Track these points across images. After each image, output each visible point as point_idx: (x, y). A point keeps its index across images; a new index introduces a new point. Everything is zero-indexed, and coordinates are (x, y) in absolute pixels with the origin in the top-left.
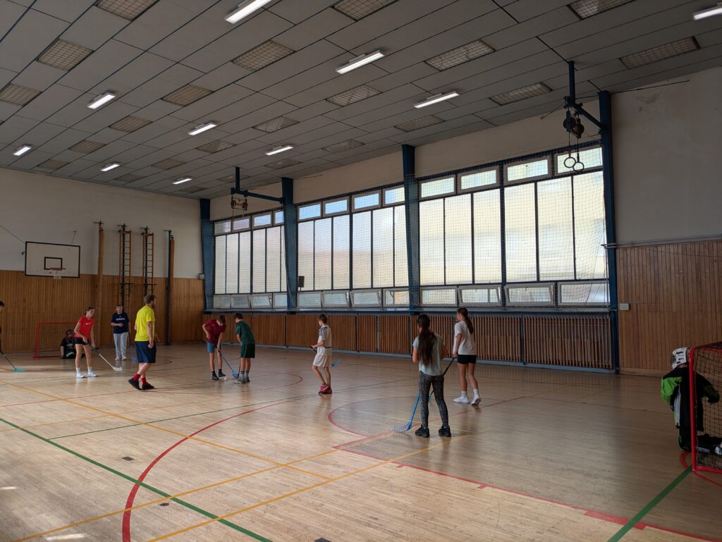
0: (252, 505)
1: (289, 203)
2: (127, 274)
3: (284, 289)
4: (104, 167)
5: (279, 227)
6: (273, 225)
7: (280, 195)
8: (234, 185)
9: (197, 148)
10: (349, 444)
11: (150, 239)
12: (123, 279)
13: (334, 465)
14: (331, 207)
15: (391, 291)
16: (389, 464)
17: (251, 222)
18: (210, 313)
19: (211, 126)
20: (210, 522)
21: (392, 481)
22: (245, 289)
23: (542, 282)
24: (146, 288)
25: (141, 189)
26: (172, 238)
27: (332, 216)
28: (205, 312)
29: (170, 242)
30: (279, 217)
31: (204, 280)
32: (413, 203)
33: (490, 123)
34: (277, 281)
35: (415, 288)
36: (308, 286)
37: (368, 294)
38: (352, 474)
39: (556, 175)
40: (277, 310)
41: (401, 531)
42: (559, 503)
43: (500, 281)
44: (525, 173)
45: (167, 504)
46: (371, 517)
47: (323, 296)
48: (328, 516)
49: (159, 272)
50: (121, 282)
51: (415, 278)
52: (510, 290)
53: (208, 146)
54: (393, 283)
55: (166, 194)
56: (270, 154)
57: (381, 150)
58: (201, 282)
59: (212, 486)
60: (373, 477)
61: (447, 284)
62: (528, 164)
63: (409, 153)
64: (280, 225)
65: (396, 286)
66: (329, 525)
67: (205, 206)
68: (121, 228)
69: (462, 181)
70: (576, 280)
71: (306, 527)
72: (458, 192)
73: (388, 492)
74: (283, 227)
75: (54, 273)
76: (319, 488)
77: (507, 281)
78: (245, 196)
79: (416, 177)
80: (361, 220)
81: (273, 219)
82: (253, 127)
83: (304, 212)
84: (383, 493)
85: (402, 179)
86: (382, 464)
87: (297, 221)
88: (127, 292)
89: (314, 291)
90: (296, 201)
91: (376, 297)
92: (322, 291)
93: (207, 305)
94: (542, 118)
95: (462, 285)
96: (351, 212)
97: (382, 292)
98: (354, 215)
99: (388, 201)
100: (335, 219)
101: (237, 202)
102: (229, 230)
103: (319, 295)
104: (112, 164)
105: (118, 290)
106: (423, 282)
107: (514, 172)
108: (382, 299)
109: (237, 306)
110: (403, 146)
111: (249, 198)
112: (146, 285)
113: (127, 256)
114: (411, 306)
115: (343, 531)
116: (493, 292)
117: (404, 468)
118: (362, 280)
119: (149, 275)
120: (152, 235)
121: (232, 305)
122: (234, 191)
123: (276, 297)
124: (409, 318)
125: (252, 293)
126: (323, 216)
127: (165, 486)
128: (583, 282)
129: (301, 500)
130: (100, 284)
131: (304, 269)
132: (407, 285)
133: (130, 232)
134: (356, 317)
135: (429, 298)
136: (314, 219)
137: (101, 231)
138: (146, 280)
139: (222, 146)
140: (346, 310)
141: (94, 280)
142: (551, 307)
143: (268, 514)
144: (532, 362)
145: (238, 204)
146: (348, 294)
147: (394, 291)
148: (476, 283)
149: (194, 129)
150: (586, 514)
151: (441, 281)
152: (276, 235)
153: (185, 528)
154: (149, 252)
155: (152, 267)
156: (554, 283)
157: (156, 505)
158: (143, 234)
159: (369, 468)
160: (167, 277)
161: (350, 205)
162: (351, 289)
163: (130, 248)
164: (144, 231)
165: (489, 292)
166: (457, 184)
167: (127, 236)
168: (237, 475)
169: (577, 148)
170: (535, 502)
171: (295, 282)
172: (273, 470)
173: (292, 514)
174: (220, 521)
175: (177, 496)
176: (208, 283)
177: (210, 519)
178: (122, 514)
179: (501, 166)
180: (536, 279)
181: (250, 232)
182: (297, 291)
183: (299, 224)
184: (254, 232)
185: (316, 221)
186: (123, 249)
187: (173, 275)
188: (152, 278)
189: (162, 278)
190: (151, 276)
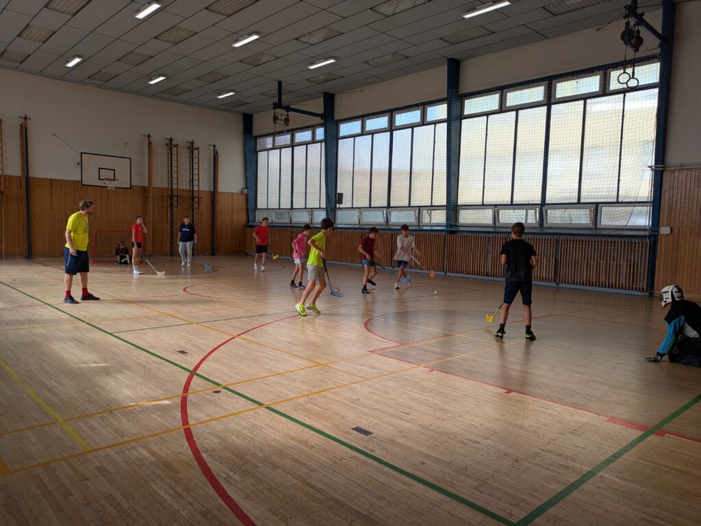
0: (296, 396)
1: (330, 120)
2: (175, 187)
3: (323, 205)
4: (151, 80)
5: (320, 144)
6: (314, 141)
7: (321, 111)
8: (276, 99)
9: (240, 61)
10: (383, 349)
11: (196, 152)
12: (172, 191)
13: (370, 367)
14: (372, 124)
15: (428, 210)
16: (421, 368)
17: (293, 138)
19: (255, 37)
20: (257, 408)
21: (423, 383)
22: (286, 204)
23: (583, 203)
24: (193, 201)
25: (187, 103)
26: (217, 152)
27: (372, 133)
28: (249, 226)
29: (215, 156)
30: (320, 132)
31: (247, 195)
32: (455, 121)
33: (542, 35)
34: (317, 198)
35: (453, 207)
36: (346, 203)
37: (405, 212)
38: (386, 375)
39: (607, 92)
40: (316, 226)
41: (431, 425)
42: (582, 410)
43: (540, 202)
44: (575, 90)
45: (219, 392)
46: (403, 412)
47: (361, 214)
48: (364, 409)
49: (204, 186)
50: (170, 194)
51: (453, 197)
52: (549, 211)
53: (251, 57)
54: (430, 202)
55: (210, 108)
56: (312, 67)
57: (426, 65)
58: (244, 197)
59: (258, 379)
60: (406, 379)
61: (485, 203)
62: (578, 80)
63: (455, 67)
64: (320, 142)
65: (433, 204)
66: (364, 417)
67: (248, 121)
68: (168, 141)
69: (508, 98)
70: (618, 202)
71: (343, 417)
72: (503, 109)
73: (419, 392)
74: (323, 144)
75: (108, 184)
76: (355, 385)
77: (547, 202)
78: (287, 111)
79: (460, 93)
80: (401, 137)
81: (314, 135)
82: (296, 39)
83: (345, 129)
84: (414, 392)
85: (445, 95)
86: (414, 367)
87: (337, 138)
88: (175, 204)
89: (352, 208)
90: (337, 117)
91: (413, 215)
92: (360, 208)
93: (251, 219)
94: (598, 30)
95: (500, 205)
96: (391, 129)
97: (419, 210)
98: (394, 132)
99: (429, 118)
100: (376, 136)
101: (279, 117)
102: (271, 146)
103: (356, 212)
104: (159, 76)
105: (167, 201)
106: (460, 202)
107: (564, 89)
108: (419, 217)
109: (278, 221)
110: (448, 59)
111: (291, 113)
112: (193, 198)
113: (174, 169)
114: (448, 225)
115: (376, 422)
116: (531, 212)
117: (435, 372)
118: (399, 199)
119: (196, 188)
120: (198, 149)
121: (274, 219)
122: (276, 106)
123: (315, 213)
124: (445, 236)
125: (292, 208)
126: (363, 133)
127: (216, 377)
128: (624, 205)
129: (339, 395)
130: (151, 195)
131: (343, 187)
132: (445, 204)
133: (176, 146)
134: (392, 235)
135: (466, 217)
136: (354, 136)
137: (150, 143)
138: (193, 193)
139: (264, 59)
140: (383, 227)
141: (144, 191)
142: (590, 229)
143: (309, 404)
144: (565, 283)
145: (280, 120)
146: (385, 212)
147: (431, 210)
148: (514, 203)
149: (237, 41)
150: (608, 421)
151: (478, 201)
152: (317, 152)
153: (235, 412)
154: (196, 166)
155: (198, 180)
156: (594, 205)
157: (209, 392)
158: (189, 148)
159: (401, 371)
161: (391, 121)
162: (389, 207)
163: (177, 161)
165: (527, 213)
166: (502, 100)
167: (174, 149)
168: (282, 371)
169: (634, 63)
170: (559, 408)
171: (334, 198)
172: (314, 368)
173: (331, 406)
174: (267, 408)
175: (228, 385)
176: (251, 197)
177: (257, 406)
178: (180, 398)
179: (550, 82)
180: (576, 201)
181: (291, 148)
182: (336, 207)
183: (340, 141)
184: (295, 148)
185: (356, 138)
186: (171, 162)
187: (217, 189)
188: (199, 191)
189: (207, 191)
190: (197, 190)
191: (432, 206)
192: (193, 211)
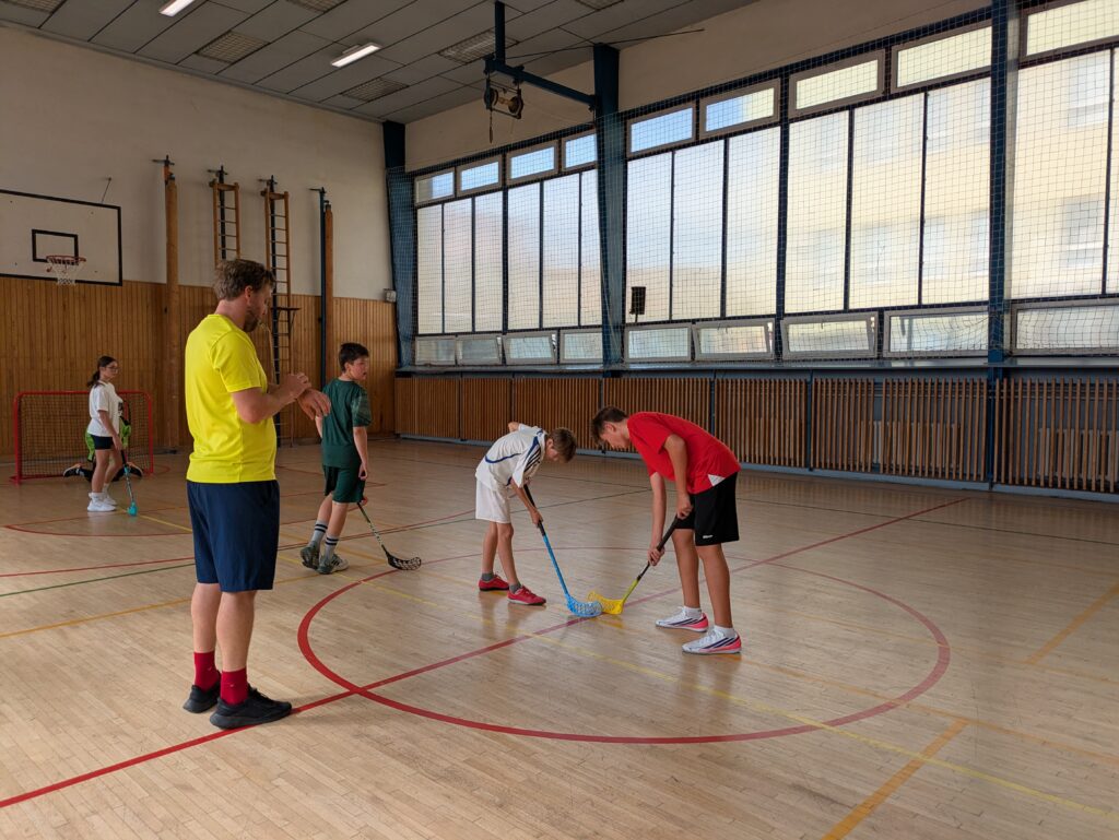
1: (609, 110)
5: (576, 176)
11: (280, 205)
14: (722, 113)
18: (408, 374)
22: (490, 320)
24: (276, 317)
25: (254, 87)
26: (328, 206)
27: (725, 135)
28: (402, 372)
29: (323, 215)
31: (395, 304)
35: (1002, 305)
36: (654, 310)
40: (570, 368)
47: (696, 334)
49: (301, 284)
58: (389, 309)
65: (925, 302)
68: (214, 178)
75: (57, 270)
78: (518, 82)
81: (559, 156)
83: (645, 133)
87: (625, 157)
89: (671, 321)
91: (864, 331)
92: (694, 321)
93: (405, 358)
98: (793, 126)
101: (500, 93)
102: (450, 193)
108: (881, 337)
109: (472, 360)
119: (282, 289)
120: (285, 196)
121: (460, 357)
123: (569, 339)
125: (505, 330)
126: (700, 137)
130: (174, 305)
133: (234, 188)
136: (673, 148)
137: (169, 180)
141: (159, 295)
146: (771, 325)
154: (280, 236)
155: (288, 269)
158: (263, 193)
160: (320, 294)
161: (784, 100)
162: (780, 314)
163: (237, 223)
164: (264, 186)
167: (229, 197)
176: (404, 309)
181: (500, 194)
183: (630, 165)
184: (512, 192)
186: (223, 225)
187: (331, 289)
188: (288, 295)
189: (308, 296)
190: (285, 292)
192: (276, 343)
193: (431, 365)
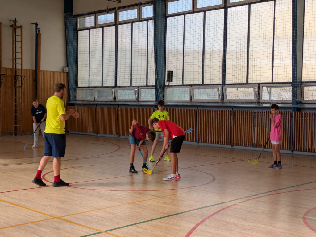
3: (152, 82)
5: (146, 22)
6: (140, 19)
11: (18, 31)
14: (204, 1)
15: (267, 87)
17: (116, 17)
18: (73, 105)
22: (109, 81)
24: (15, 79)
26: (39, 31)
27: (204, 10)
29: (37, 35)
30: (148, 11)
31: (68, 73)
34: (143, 75)
35: (298, 84)
36: (176, 80)
40: (142, 104)
47: (193, 91)
49: (27, 65)
51: (298, 73)
54: (271, 79)
64: (148, 20)
65: (274, 81)
74: (151, 23)
80: (237, 14)
81: (139, 13)
83: (174, 7)
87: (166, 16)
89: (183, 85)
91: (253, 92)
92: (190, 86)
93: (71, 97)
96: (226, 5)
97: (259, 87)
98: (229, 9)
100: (208, 13)
102: (93, 25)
103: (187, 90)
106: (305, 78)
108: (259, 95)
109: (100, 99)
112: (15, 77)
114: (294, 102)
119: (18, 67)
120: (21, 27)
121: (96, 98)
123: (142, 91)
125: (116, 86)
126: (194, 10)
131: (173, 64)
134: (231, 113)
135: (311, 94)
136: (184, 14)
138: (16, 71)
140: (218, 105)
146: (220, 88)
147: (271, 87)
154: (18, 44)
155: (21, 59)
158: (12, 26)
160: (35, 69)
162: (224, 84)
164: (12, 23)
171: (163, 75)
176: (72, 76)
181: (115, 27)
182: (165, 85)
183: (168, 19)
184: (119, 26)
185: (186, 15)
187: (40, 67)
188: (21, 69)
189: (30, 70)
190: (20, 68)
191: (272, 83)
192: (16, 90)
193: (83, 101)
